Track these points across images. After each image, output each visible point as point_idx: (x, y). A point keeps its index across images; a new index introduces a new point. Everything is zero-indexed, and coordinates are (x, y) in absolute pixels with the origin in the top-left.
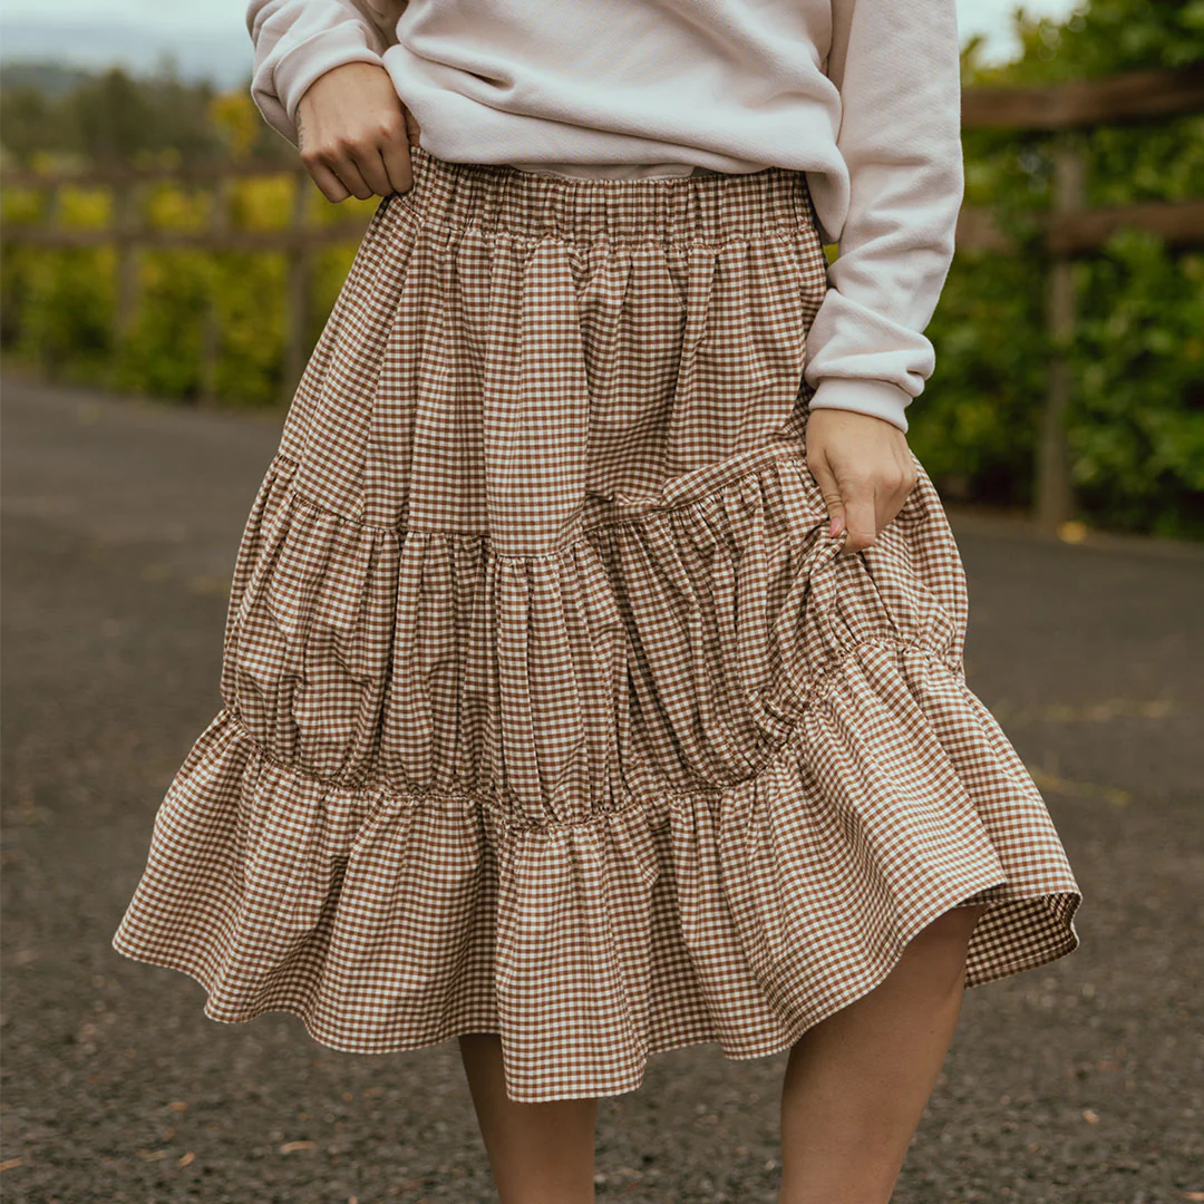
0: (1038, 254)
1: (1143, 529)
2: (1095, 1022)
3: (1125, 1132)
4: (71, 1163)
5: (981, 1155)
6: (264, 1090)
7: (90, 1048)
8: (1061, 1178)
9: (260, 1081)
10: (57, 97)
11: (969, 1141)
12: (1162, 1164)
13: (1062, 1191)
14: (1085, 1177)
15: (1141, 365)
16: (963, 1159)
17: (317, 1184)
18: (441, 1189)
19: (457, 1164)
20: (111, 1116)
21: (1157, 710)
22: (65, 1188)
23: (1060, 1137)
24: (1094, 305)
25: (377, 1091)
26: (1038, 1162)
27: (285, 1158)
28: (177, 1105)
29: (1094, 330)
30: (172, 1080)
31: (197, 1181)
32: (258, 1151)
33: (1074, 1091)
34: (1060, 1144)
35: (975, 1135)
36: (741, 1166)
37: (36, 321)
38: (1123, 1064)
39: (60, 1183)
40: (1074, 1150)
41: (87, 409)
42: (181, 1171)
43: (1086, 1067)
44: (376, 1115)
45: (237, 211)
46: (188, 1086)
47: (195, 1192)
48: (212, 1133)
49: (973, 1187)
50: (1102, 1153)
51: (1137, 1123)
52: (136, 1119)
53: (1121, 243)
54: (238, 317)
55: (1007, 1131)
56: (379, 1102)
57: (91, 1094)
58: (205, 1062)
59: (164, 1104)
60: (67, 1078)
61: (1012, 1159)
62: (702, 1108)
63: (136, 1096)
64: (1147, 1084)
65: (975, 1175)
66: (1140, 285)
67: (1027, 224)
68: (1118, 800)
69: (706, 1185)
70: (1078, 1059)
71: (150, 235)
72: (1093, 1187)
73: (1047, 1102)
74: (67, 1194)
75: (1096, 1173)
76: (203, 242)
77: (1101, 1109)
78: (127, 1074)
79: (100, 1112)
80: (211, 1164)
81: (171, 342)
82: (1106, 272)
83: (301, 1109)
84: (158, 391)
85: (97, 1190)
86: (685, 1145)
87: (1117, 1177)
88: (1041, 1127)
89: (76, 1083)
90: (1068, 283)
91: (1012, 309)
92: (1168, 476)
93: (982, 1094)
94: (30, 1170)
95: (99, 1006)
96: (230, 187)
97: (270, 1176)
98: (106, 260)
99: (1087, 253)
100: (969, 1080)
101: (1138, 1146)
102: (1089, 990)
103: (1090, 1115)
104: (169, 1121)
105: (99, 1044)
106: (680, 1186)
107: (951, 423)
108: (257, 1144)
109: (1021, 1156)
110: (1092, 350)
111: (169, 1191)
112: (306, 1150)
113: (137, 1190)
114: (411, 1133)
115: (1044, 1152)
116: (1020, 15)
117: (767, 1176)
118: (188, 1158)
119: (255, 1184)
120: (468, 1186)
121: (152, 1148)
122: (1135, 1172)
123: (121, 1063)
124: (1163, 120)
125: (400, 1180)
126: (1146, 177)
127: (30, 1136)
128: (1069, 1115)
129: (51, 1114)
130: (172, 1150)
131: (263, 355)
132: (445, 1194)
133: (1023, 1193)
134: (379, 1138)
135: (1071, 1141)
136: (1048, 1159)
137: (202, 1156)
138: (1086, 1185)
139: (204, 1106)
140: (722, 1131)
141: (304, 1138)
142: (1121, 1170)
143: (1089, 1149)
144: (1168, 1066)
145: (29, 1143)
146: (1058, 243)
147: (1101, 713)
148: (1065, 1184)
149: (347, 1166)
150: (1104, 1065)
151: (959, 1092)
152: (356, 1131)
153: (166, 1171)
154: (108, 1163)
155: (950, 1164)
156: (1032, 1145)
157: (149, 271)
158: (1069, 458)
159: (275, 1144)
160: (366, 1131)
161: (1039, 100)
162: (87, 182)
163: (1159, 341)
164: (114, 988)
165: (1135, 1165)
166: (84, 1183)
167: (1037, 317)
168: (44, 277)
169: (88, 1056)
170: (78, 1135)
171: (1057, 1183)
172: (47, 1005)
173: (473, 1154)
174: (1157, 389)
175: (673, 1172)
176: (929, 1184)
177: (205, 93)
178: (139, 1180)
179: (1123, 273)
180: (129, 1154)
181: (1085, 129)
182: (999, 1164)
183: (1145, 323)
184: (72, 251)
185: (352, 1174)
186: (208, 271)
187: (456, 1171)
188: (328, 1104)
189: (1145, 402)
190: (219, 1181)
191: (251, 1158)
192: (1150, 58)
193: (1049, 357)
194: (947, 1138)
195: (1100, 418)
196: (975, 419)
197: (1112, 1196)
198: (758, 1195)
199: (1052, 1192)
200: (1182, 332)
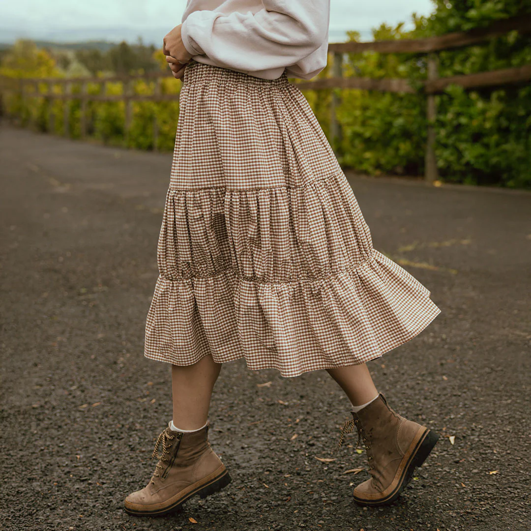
0: (423, 93)
1: (460, 182)
2: (446, 347)
3: (457, 383)
4: (116, 403)
5: (409, 392)
7: (122, 365)
8: (435, 399)
10: (104, 53)
11: (406, 387)
12: (468, 393)
13: (436, 403)
14: (443, 398)
15: (458, 128)
16: (404, 393)
18: (235, 408)
19: (240, 400)
20: (129, 388)
21: (465, 242)
22: (114, 412)
23: (435, 385)
24: (442, 109)
26: (428, 394)
28: (150, 383)
29: (442, 117)
30: (148, 375)
31: (157, 408)
33: (440, 370)
34: (435, 387)
35: (407, 386)
36: (332, 398)
37: (99, 126)
38: (455, 360)
39: (112, 410)
40: (439, 389)
41: (117, 154)
42: (151, 405)
43: (444, 362)
45: (163, 88)
46: (153, 377)
47: (156, 412)
48: (161, 392)
49: (407, 402)
50: (449, 390)
51: (460, 380)
52: (137, 388)
53: (449, 89)
54: (165, 122)
55: (418, 384)
57: (122, 381)
59: (146, 383)
60: (114, 375)
61: (420, 393)
62: (319, 379)
63: (137, 381)
64: (463, 367)
65: (407, 399)
66: (456, 102)
67: (419, 84)
68: (454, 272)
69: (321, 404)
70: (441, 359)
71: (136, 97)
72: (446, 401)
73: (430, 374)
74: (115, 413)
75: (447, 396)
76: (151, 98)
77: (449, 376)
78: (133, 374)
79: (125, 386)
80: (161, 402)
81: (143, 132)
82: (445, 98)
84: (139, 147)
85: (124, 412)
86: (314, 392)
87: (454, 398)
88: (429, 382)
89: (117, 377)
90: (433, 103)
91: (415, 112)
92: (468, 164)
93: (410, 372)
94: (103, 406)
95: (124, 351)
96: (160, 80)
98: (122, 105)
99: (439, 92)
100: (405, 367)
101: (460, 387)
102: (444, 336)
103: (445, 378)
104: (147, 389)
105: (125, 364)
106: (312, 405)
107: (397, 149)
109: (422, 392)
110: (442, 124)
111: (148, 412)
113: (137, 411)
114: (225, 390)
115: (430, 390)
116: (414, 15)
117: (340, 401)
118: (154, 401)
120: (244, 407)
121: (142, 398)
122: (459, 396)
123: (132, 370)
124: (462, 48)
125: (222, 406)
126: (457, 67)
127: (103, 395)
128: (438, 378)
129: (109, 387)
130: (148, 398)
132: (237, 410)
133: (423, 404)
135: (438, 387)
136: (431, 392)
137: (158, 400)
138: (443, 401)
139: (159, 384)
140: (326, 387)
142: (455, 395)
143: (444, 389)
144: (470, 361)
145: (102, 397)
146: (429, 90)
147: (447, 244)
148: (437, 401)
150: (449, 361)
151: (402, 372)
153: (147, 406)
154: (128, 403)
155: (399, 395)
156: (426, 388)
157: (136, 108)
158: (435, 160)
161: (422, 44)
162: (114, 80)
163: (463, 120)
164: (129, 345)
165: (460, 394)
166: (120, 410)
167: (424, 114)
168: (102, 112)
169: (121, 368)
170: (118, 394)
171: (434, 400)
172: (107, 352)
173: (245, 397)
174: (464, 136)
175: (310, 400)
177: (153, 49)
178: (138, 408)
179: (451, 99)
180: (135, 400)
181: (437, 52)
182: (415, 395)
183: (459, 115)
184: (110, 103)
186: (155, 108)
187: (240, 402)
189: (460, 141)
190: (164, 408)
192: (457, 28)
193: (428, 127)
194: (398, 387)
195: (445, 146)
196: (405, 147)
197: (452, 404)
198: (337, 407)
199: (433, 403)
200: (471, 117)
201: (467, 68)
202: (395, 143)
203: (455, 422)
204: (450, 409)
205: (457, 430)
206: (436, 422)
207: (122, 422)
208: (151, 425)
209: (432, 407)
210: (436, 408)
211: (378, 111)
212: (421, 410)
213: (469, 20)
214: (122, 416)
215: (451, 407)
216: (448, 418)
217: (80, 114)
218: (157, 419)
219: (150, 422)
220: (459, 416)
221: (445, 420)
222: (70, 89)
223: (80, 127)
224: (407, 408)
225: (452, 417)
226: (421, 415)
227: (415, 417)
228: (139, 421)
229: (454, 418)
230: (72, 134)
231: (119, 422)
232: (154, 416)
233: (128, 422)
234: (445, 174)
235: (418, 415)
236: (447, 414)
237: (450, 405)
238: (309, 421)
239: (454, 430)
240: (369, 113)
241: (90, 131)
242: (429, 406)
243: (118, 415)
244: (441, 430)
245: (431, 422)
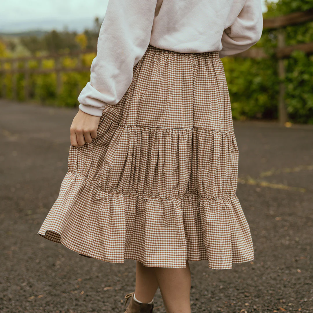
0: (275, 58)
2: (299, 247)
3: (308, 274)
4: (55, 295)
5: (272, 282)
6: (100, 275)
7: (58, 267)
8: (292, 287)
9: (99, 273)
10: (40, 38)
11: (269, 279)
13: (293, 290)
14: (298, 286)
15: (302, 83)
16: (268, 283)
17: (113, 297)
20: (64, 283)
21: (311, 168)
22: (54, 301)
23: (292, 276)
24: (289, 69)
25: (126, 274)
26: (286, 283)
27: (105, 291)
28: (79, 280)
29: (290, 75)
30: (78, 274)
31: (85, 298)
32: (99, 290)
33: (295, 265)
34: (292, 278)
36: (214, 288)
37: (39, 91)
38: (306, 257)
40: (295, 280)
41: (51, 111)
42: (81, 296)
43: (297, 258)
44: (126, 280)
46: (82, 275)
47: (84, 301)
48: (88, 286)
49: (271, 290)
50: (302, 280)
51: (311, 272)
52: (70, 284)
53: (295, 54)
55: (279, 276)
56: (127, 276)
57: (59, 278)
58: (86, 269)
59: (76, 279)
60: (53, 274)
61: (280, 282)
62: (204, 274)
63: (70, 278)
65: (271, 287)
66: (300, 64)
67: (271, 51)
68: (302, 191)
69: (206, 293)
70: (295, 257)
71: (64, 69)
72: (300, 288)
73: (288, 268)
74: (55, 303)
75: (301, 285)
76: (76, 70)
77: (301, 269)
78: (68, 273)
79: (61, 282)
80: (88, 294)
81: (70, 94)
82: (292, 61)
83: (109, 279)
85: (61, 301)
86: (201, 283)
87: (306, 286)
88: (287, 274)
89: (56, 276)
90: (282, 65)
91: (269, 72)
93: (272, 267)
94: (46, 297)
95: (60, 256)
96: (82, 57)
97: (102, 296)
98: (54, 76)
99: (287, 57)
100: (269, 263)
101: (311, 278)
102: (297, 239)
103: (299, 271)
104: (78, 284)
105: (61, 266)
106: (200, 293)
107: (257, 100)
108: (99, 288)
109: (282, 282)
110: (290, 80)
111: (79, 301)
112: (110, 289)
113: (71, 301)
115: (288, 280)
116: (266, 1)
117: (220, 290)
118: (83, 293)
119: (99, 298)
121: (74, 290)
122: (311, 284)
123: (66, 270)
126: (300, 38)
127: (45, 289)
128: (294, 271)
129: (50, 283)
130: (79, 291)
133: (283, 291)
134: (127, 285)
135: (294, 277)
136: (289, 282)
137: (86, 292)
138: (299, 288)
139: (86, 280)
140: (209, 279)
141: (109, 286)
142: (307, 284)
143: (299, 279)
145: (45, 291)
146: (279, 55)
147: (297, 169)
149: (120, 292)
150: (302, 257)
151: (266, 266)
152: (122, 284)
153: (78, 296)
154: (64, 295)
155: (265, 285)
156: (285, 279)
157: (64, 78)
158: (286, 107)
159: (103, 288)
160: (124, 284)
162: (48, 58)
163: (306, 77)
164: (64, 252)
165: (311, 282)
166: (58, 300)
167: (276, 73)
168: (40, 81)
169: (58, 269)
170: (56, 288)
171: (292, 288)
172: (48, 257)
174: (307, 88)
176: (260, 290)
177: (75, 34)
178: (71, 298)
179: (296, 61)
180: (68, 292)
181: (284, 27)
182: (277, 284)
184: (46, 74)
185: (121, 295)
188: (115, 278)
189: (304, 92)
190: (90, 298)
191: (97, 292)
192: (298, 9)
193: (279, 83)
194: (264, 278)
195: (293, 97)
196: (263, 99)
197: (305, 291)
198: (219, 294)
199: (290, 290)
200: (311, 74)
201: (307, 38)
202: (255, 95)
203: (308, 304)
204: (304, 294)
205: (309, 310)
206: (293, 305)
207: (60, 309)
208: (81, 311)
209: (290, 293)
210: (293, 294)
211: (242, 73)
212: (281, 295)
214: (60, 305)
215: (304, 293)
216: (302, 301)
217: (24, 83)
218: (86, 306)
219: (80, 309)
220: (311, 299)
221: (300, 303)
222: (16, 65)
223: (24, 93)
224: (271, 294)
225: (306, 300)
226: (282, 299)
227: (278, 301)
228: (72, 308)
229: (307, 301)
230: (19, 98)
231: (58, 309)
232: (83, 304)
233: (64, 309)
234: (293, 117)
235: (279, 299)
236: (302, 298)
237: (303, 291)
238: (198, 306)
239: (307, 310)
240: (235, 74)
241: (32, 95)
242: (288, 293)
243: (57, 304)
244: (298, 310)
245: (290, 304)
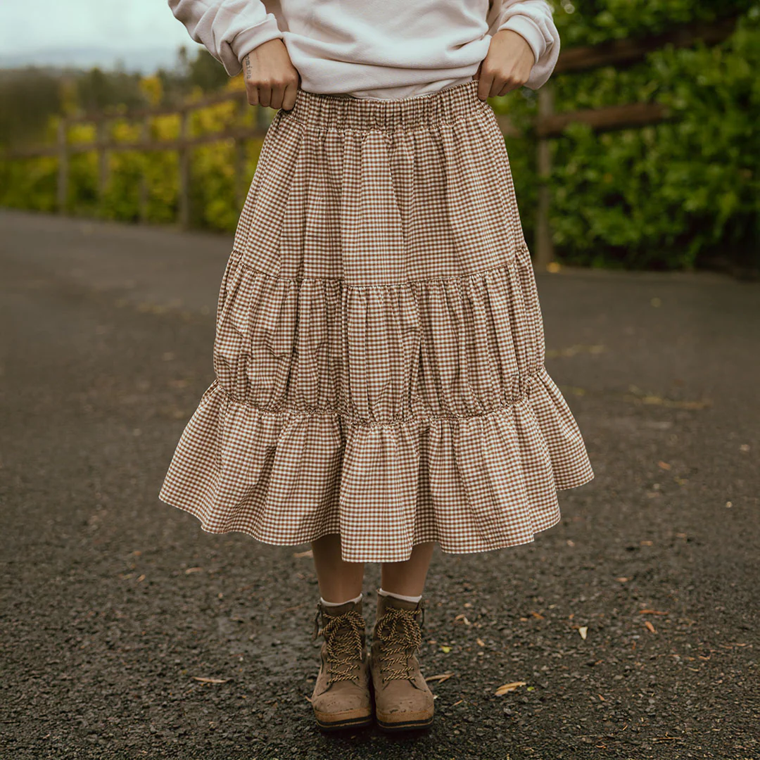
0: (532, 136)
1: (587, 265)
2: (571, 498)
3: (587, 550)
4: (87, 582)
5: (518, 564)
6: (177, 544)
7: (95, 527)
8: (557, 573)
9: (175, 540)
11: (513, 557)
12: (605, 565)
13: (558, 579)
14: (569, 572)
15: (584, 187)
16: (510, 566)
17: (204, 587)
18: (262, 588)
19: (269, 576)
20: (105, 559)
21: (597, 350)
22: (85, 593)
23: (556, 553)
24: (560, 159)
25: (231, 543)
26: (546, 566)
27: (188, 576)
28: (136, 553)
29: (561, 171)
30: (133, 541)
31: (147, 588)
32: (175, 573)
33: (562, 532)
34: (557, 557)
35: (515, 554)
38: (586, 518)
39: (82, 591)
40: (563, 560)
42: (139, 584)
43: (568, 520)
44: (231, 554)
45: (154, 132)
46: (142, 544)
47: (145, 594)
48: (153, 565)
49: (515, 579)
50: (577, 561)
51: (593, 546)
52: (117, 560)
53: (572, 130)
54: (156, 181)
55: (531, 552)
56: (232, 548)
57: (96, 549)
58: (149, 532)
59: (130, 552)
60: (84, 541)
61: (534, 564)
63: (117, 549)
64: (597, 527)
65: (516, 573)
66: (581, 149)
67: (526, 122)
68: (580, 392)
71: (113, 144)
72: (573, 577)
73: (549, 537)
74: (86, 596)
75: (574, 570)
76: (139, 147)
77: (575, 540)
78: (113, 539)
79: (100, 557)
80: (153, 580)
81: (125, 195)
82: (565, 143)
83: (195, 553)
84: (120, 218)
85: (99, 594)
87: (584, 572)
88: (547, 549)
89: (89, 544)
90: (547, 150)
91: (521, 163)
92: (598, 239)
95: (99, 507)
96: (150, 121)
97: (181, 585)
98: (93, 157)
99: (556, 135)
101: (593, 557)
103: (570, 543)
104: (133, 560)
105: (99, 525)
108: (174, 570)
109: (538, 563)
110: (559, 181)
111: (134, 593)
112: (198, 572)
113: (118, 593)
114: (247, 562)
115: (549, 561)
119: (174, 588)
120: (275, 586)
121: (126, 573)
122: (593, 569)
123: (109, 533)
124: (589, 70)
125: (243, 585)
126: (582, 97)
128: (560, 543)
129: (78, 559)
130: (135, 574)
131: (168, 199)
132: (264, 591)
133: (539, 581)
134: (232, 565)
135: (561, 556)
136: (551, 564)
137: (149, 576)
138: (569, 576)
139: (149, 553)
141: (197, 566)
142: (586, 569)
143: (570, 559)
144: (607, 519)
146: (541, 131)
147: (570, 352)
148: (559, 576)
149: (217, 579)
150: (577, 518)
152: (221, 562)
153: (132, 584)
154: (104, 581)
155: (504, 568)
156: (543, 558)
157: (114, 162)
158: (551, 231)
159: (183, 570)
160: (226, 562)
162: (86, 120)
163: (591, 175)
164: (106, 498)
165: (593, 566)
166: (93, 591)
167: (533, 166)
169: (94, 531)
170: (90, 568)
171: (556, 576)
172: (75, 508)
173: (277, 571)
174: (591, 198)
175: (372, 576)
176: (495, 578)
177: (137, 77)
178: (119, 588)
179: (573, 143)
180: (114, 576)
182: (528, 567)
184: (76, 154)
185: (219, 582)
186: (141, 161)
187: (269, 579)
188: (208, 550)
189: (585, 204)
190: (157, 588)
191: (172, 577)
192: (582, 41)
193: (540, 185)
195: (565, 213)
197: (582, 580)
199: (553, 580)
200: (602, 170)
201: (597, 99)
203: (587, 607)
204: (579, 588)
205: (590, 618)
206: (559, 607)
207: (97, 609)
208: (139, 612)
209: (552, 585)
210: (558, 587)
212: (536, 589)
213: (599, 29)
214: (96, 600)
215: (580, 585)
216: (576, 600)
218: (148, 603)
219: (136, 609)
220: (593, 598)
221: (572, 604)
224: (516, 587)
225: (583, 599)
226: (537, 596)
227: (528, 599)
228: (121, 606)
229: (585, 601)
231: (91, 608)
232: (143, 599)
233: (104, 608)
234: (564, 253)
235: (532, 597)
236: (575, 595)
237: (579, 582)
238: (371, 606)
239: (586, 618)
242: (548, 584)
243: (90, 598)
244: (567, 618)
245: (552, 607)
